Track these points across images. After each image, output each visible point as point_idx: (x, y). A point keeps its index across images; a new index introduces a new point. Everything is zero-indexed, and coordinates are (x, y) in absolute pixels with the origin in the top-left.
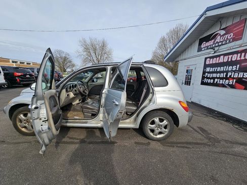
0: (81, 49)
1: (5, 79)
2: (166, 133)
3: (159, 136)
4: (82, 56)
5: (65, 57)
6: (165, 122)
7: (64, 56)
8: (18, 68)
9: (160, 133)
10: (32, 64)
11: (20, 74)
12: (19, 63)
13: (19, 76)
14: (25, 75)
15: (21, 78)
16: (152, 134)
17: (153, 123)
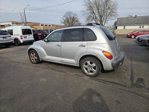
0: (85, 8)
1: (34, 37)
2: (95, 72)
3: (90, 74)
4: (86, 15)
5: (74, 17)
6: (94, 65)
7: (72, 16)
8: (40, 30)
9: (91, 72)
10: (51, 26)
11: (41, 34)
12: (44, 25)
13: (40, 36)
14: (43, 35)
15: (41, 37)
16: (86, 71)
17: (86, 64)
